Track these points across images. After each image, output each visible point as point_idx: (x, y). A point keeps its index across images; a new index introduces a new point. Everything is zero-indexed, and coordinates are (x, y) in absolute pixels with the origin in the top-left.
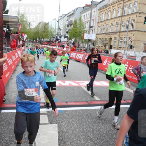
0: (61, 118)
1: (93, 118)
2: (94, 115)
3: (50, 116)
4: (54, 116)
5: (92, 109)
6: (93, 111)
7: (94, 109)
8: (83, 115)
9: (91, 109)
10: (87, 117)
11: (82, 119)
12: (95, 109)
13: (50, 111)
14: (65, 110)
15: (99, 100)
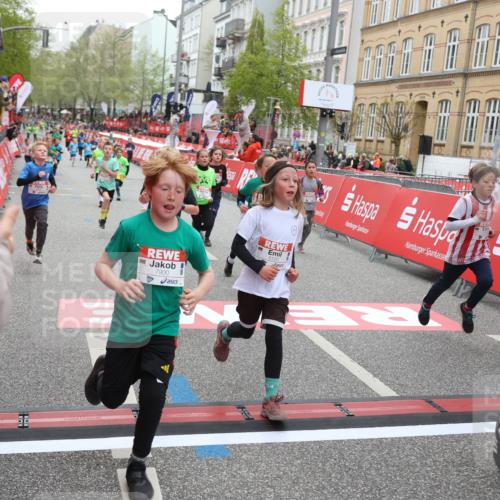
0: (221, 481)
1: (374, 482)
2: (377, 470)
3: (170, 473)
4: (188, 474)
5: (366, 440)
6: (370, 452)
7: (372, 440)
8: (324, 471)
9: (359, 442)
10: (346, 478)
11: (324, 488)
12: (380, 440)
13: (166, 449)
14: (240, 446)
15: (394, 394)
